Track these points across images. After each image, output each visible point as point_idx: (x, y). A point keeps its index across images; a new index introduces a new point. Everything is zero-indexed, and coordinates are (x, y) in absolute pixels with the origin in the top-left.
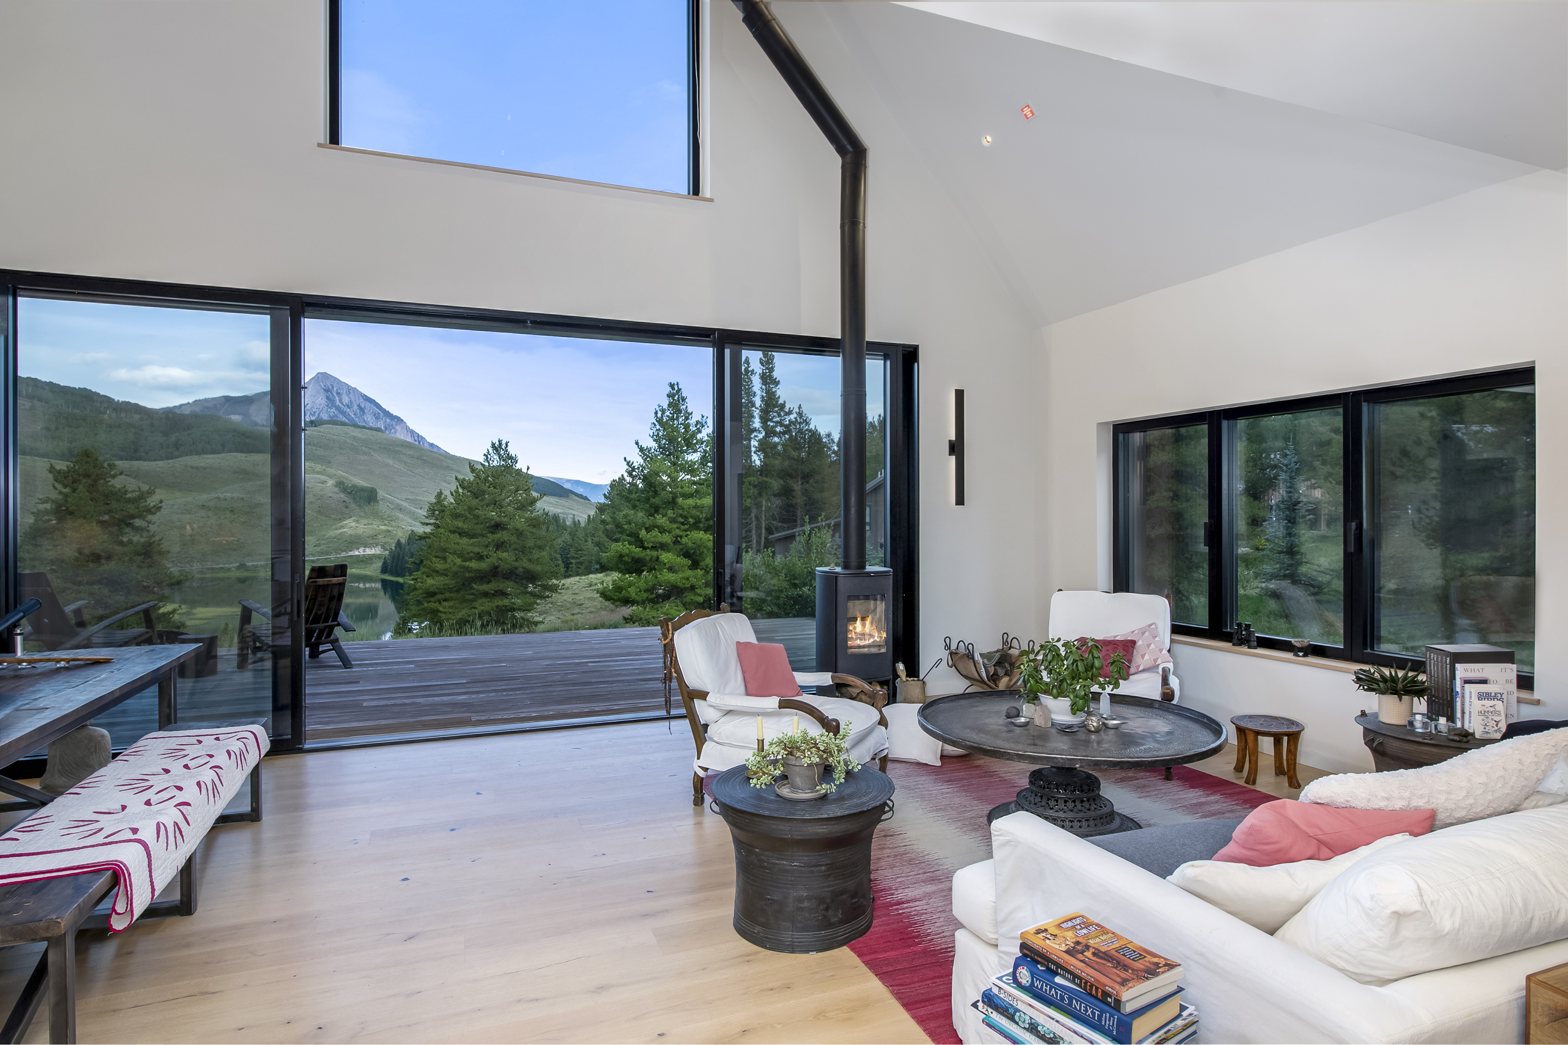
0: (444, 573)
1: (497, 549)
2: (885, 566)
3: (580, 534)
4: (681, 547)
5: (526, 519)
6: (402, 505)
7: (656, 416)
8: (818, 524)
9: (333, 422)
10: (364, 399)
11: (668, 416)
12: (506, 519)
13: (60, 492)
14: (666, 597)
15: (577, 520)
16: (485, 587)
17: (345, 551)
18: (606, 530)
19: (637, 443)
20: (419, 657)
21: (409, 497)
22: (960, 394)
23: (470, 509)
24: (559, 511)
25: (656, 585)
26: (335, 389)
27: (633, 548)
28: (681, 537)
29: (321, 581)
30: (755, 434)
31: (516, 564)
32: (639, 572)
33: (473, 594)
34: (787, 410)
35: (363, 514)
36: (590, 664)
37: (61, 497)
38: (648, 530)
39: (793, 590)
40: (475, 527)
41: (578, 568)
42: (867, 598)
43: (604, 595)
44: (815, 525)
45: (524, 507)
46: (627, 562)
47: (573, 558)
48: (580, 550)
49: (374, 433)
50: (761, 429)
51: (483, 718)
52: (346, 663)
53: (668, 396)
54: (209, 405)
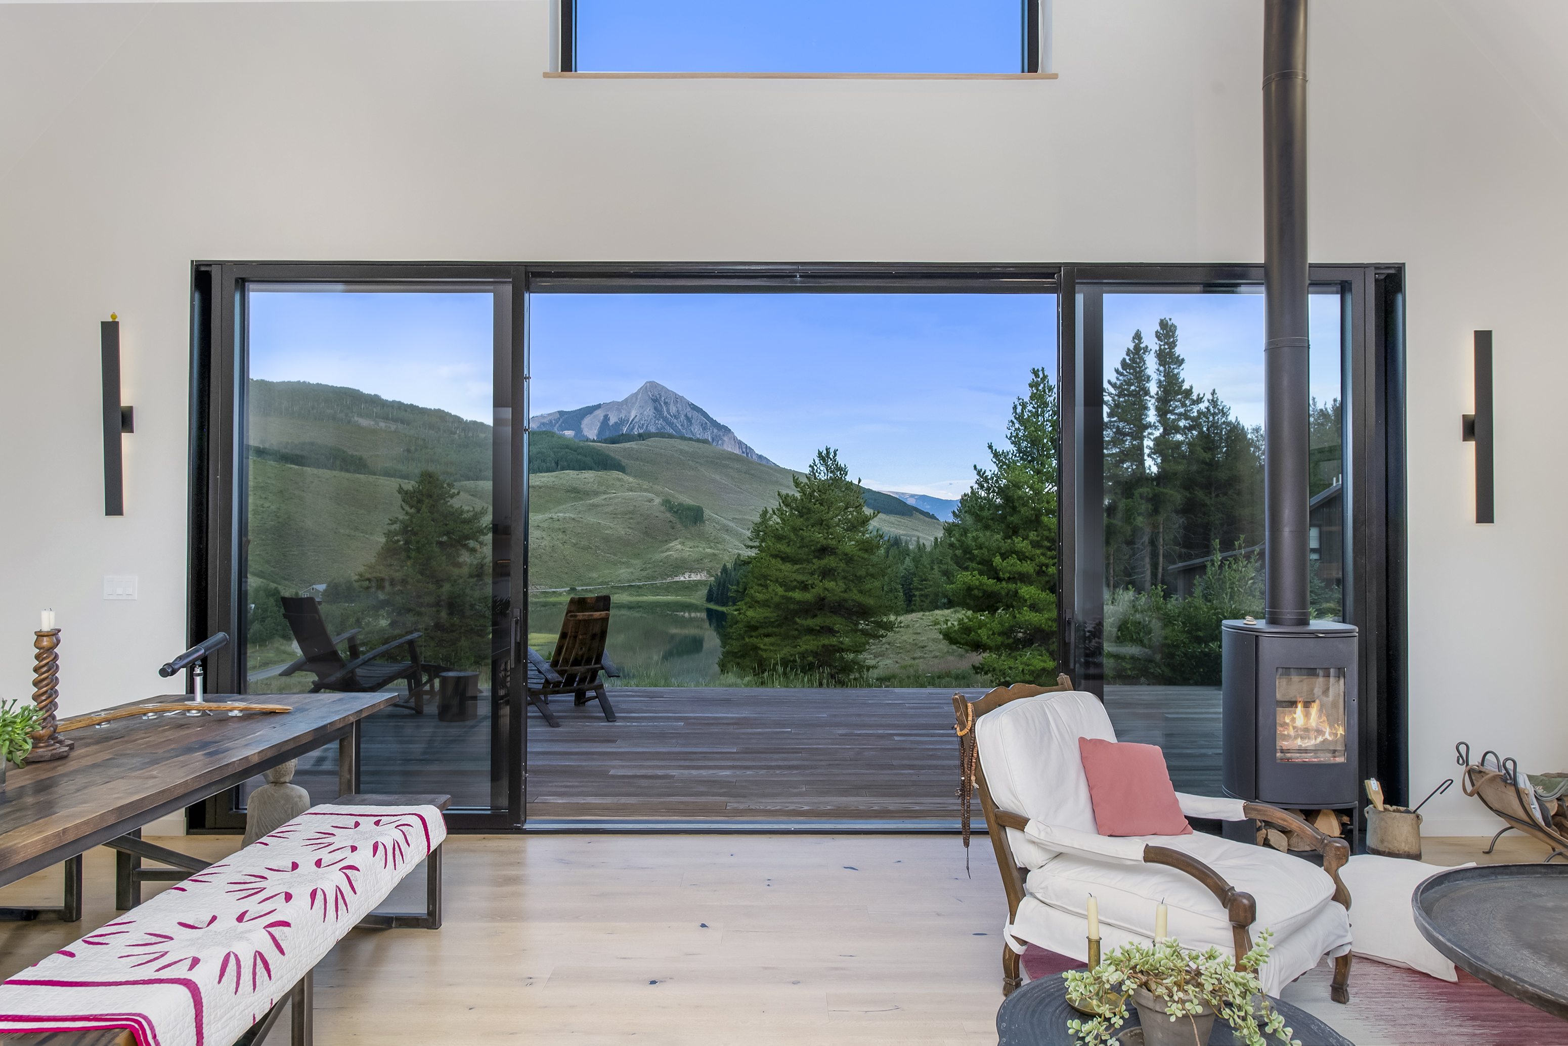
0: (765, 604)
1: (824, 578)
2: (1344, 621)
3: (926, 561)
4: (1047, 579)
5: (857, 542)
6: (728, 526)
7: (1015, 412)
8: (1234, 553)
9: (661, 435)
10: (691, 408)
11: (1029, 411)
12: (834, 542)
13: (407, 513)
14: (1028, 642)
15: (921, 543)
16: (810, 622)
17: (670, 576)
18: (955, 555)
19: (990, 447)
20: (692, 712)
21: (736, 517)
22: (1483, 341)
23: (795, 530)
24: (902, 532)
25: (1013, 626)
26: (663, 399)
27: (984, 579)
28: (1047, 566)
29: (581, 615)
30: (1149, 430)
31: (846, 595)
32: (993, 610)
33: (796, 630)
34: (1195, 398)
35: (689, 536)
36: (896, 738)
37: (407, 518)
38: (1004, 556)
39: (1195, 645)
40: (800, 551)
41: (922, 601)
42: (1311, 672)
43: (949, 637)
44: (1230, 553)
45: (854, 527)
46: (978, 597)
47: (917, 589)
48: (925, 580)
49: (701, 445)
50: (1157, 424)
51: (741, 807)
52: (609, 715)
53: (1031, 386)
54: (545, 420)
